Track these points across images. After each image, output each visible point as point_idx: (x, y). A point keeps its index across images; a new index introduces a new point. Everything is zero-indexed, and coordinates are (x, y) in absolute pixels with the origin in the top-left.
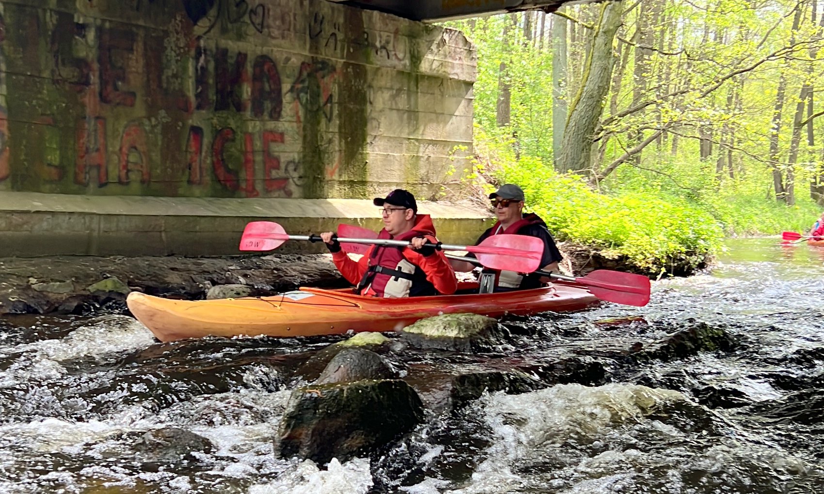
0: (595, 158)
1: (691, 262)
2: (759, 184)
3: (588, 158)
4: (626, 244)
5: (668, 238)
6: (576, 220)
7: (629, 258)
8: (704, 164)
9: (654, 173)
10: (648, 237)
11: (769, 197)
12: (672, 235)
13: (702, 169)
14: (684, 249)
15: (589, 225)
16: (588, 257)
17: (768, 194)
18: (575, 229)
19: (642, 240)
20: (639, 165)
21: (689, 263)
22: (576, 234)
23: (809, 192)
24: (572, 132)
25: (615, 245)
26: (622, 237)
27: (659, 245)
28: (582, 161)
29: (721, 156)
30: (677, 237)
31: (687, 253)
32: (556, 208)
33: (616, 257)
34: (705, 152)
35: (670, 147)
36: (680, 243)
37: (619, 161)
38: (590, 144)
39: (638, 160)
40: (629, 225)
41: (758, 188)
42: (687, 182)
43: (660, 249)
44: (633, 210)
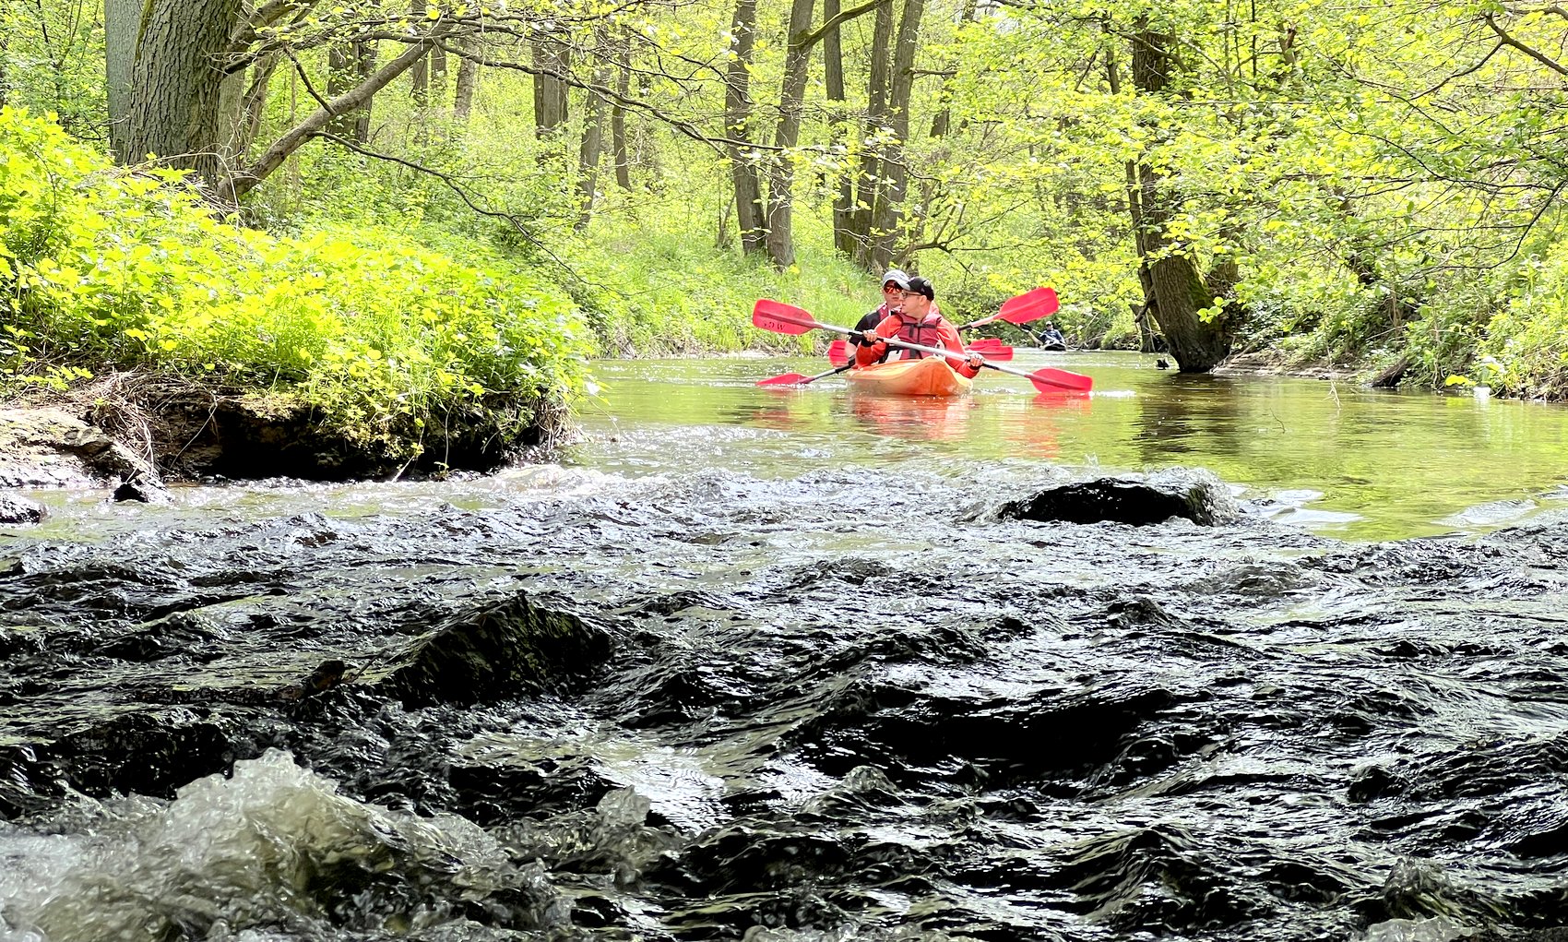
0: (231, 121)
1: (500, 426)
2: (697, 207)
3: (209, 122)
4: (316, 375)
5: (436, 357)
6: (167, 302)
7: (323, 416)
8: (545, 146)
9: (407, 171)
10: (377, 354)
11: (723, 243)
12: (445, 349)
13: (541, 160)
14: (478, 390)
15: (206, 320)
16: (203, 413)
17: (722, 235)
18: (164, 331)
19: (360, 363)
20: (364, 146)
21: (494, 428)
22: (169, 346)
23: (829, 228)
24: (160, 43)
25: (284, 377)
26: (304, 354)
27: (409, 378)
28: (193, 127)
29: (591, 124)
30: (460, 353)
31: (487, 400)
32: (107, 267)
33: (287, 415)
34: (548, 113)
35: (450, 94)
36: (468, 372)
37: (303, 132)
38: (214, 79)
39: (360, 129)
40: (325, 322)
41: (694, 218)
42: (499, 198)
43: (413, 391)
44: (336, 276)
